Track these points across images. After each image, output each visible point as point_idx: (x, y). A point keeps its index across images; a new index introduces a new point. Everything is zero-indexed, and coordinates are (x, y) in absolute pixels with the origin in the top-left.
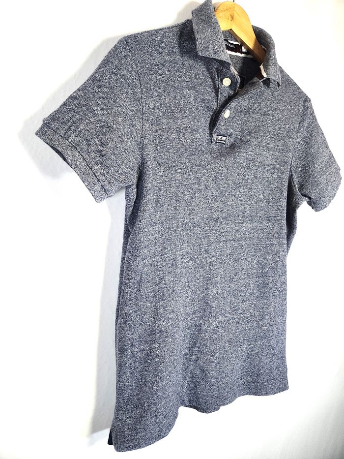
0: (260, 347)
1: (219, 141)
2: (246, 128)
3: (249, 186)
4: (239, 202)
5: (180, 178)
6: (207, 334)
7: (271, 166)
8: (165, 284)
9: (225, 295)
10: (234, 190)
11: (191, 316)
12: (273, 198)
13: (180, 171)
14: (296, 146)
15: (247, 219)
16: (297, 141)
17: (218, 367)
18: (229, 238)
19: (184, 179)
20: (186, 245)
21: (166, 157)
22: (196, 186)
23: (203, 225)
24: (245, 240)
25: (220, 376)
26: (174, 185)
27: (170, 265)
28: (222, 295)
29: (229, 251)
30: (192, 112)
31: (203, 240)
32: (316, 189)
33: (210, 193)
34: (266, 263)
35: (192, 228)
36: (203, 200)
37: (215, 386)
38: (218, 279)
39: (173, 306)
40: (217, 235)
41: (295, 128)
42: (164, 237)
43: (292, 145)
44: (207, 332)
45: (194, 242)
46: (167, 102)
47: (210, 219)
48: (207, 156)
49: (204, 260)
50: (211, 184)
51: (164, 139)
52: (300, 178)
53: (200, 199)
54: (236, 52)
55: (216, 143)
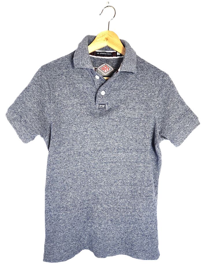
0: (133, 228)
1: (101, 108)
2: (119, 98)
3: (121, 132)
4: (114, 141)
5: (75, 129)
6: (96, 213)
7: (138, 119)
8: (66, 183)
9: (108, 193)
10: (110, 134)
11: (87, 202)
12: (139, 138)
13: (75, 125)
14: (157, 106)
15: (121, 151)
16: (158, 102)
17: (103, 233)
18: (109, 161)
19: (77, 130)
20: (80, 163)
21: (66, 119)
22: (85, 133)
23: (90, 153)
24: (121, 163)
25: (104, 239)
26: (71, 133)
27: (69, 174)
28: (105, 193)
29: (109, 169)
30: (81, 95)
31: (91, 161)
32: (170, 133)
33: (94, 136)
34: (136, 178)
35: (84, 155)
36: (89, 140)
37: (102, 243)
38: (102, 184)
39: (71, 195)
40: (100, 159)
41: (155, 95)
42: (66, 159)
43: (153, 105)
44: (96, 212)
45: (85, 162)
46: (65, 92)
47: (95, 150)
48: (90, 117)
49: (92, 172)
50: (94, 131)
51: (65, 110)
52: (161, 126)
53: (88, 139)
54: (112, 56)
55: (99, 109)
